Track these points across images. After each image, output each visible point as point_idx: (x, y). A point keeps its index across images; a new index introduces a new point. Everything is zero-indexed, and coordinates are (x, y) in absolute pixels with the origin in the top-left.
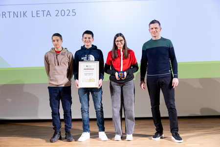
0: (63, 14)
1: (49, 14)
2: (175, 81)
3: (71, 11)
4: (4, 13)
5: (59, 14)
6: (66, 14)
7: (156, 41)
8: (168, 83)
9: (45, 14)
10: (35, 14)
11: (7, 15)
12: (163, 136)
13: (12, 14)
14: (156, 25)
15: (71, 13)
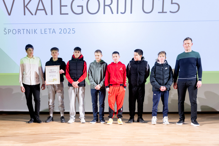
0: (65, 32)
1: (54, 31)
2: (199, 83)
3: (71, 30)
4: (19, 30)
5: (62, 32)
6: (68, 32)
7: (188, 53)
8: (194, 84)
9: (51, 32)
10: (43, 32)
11: (22, 31)
12: (185, 122)
13: (25, 31)
14: (189, 41)
15: (71, 32)
